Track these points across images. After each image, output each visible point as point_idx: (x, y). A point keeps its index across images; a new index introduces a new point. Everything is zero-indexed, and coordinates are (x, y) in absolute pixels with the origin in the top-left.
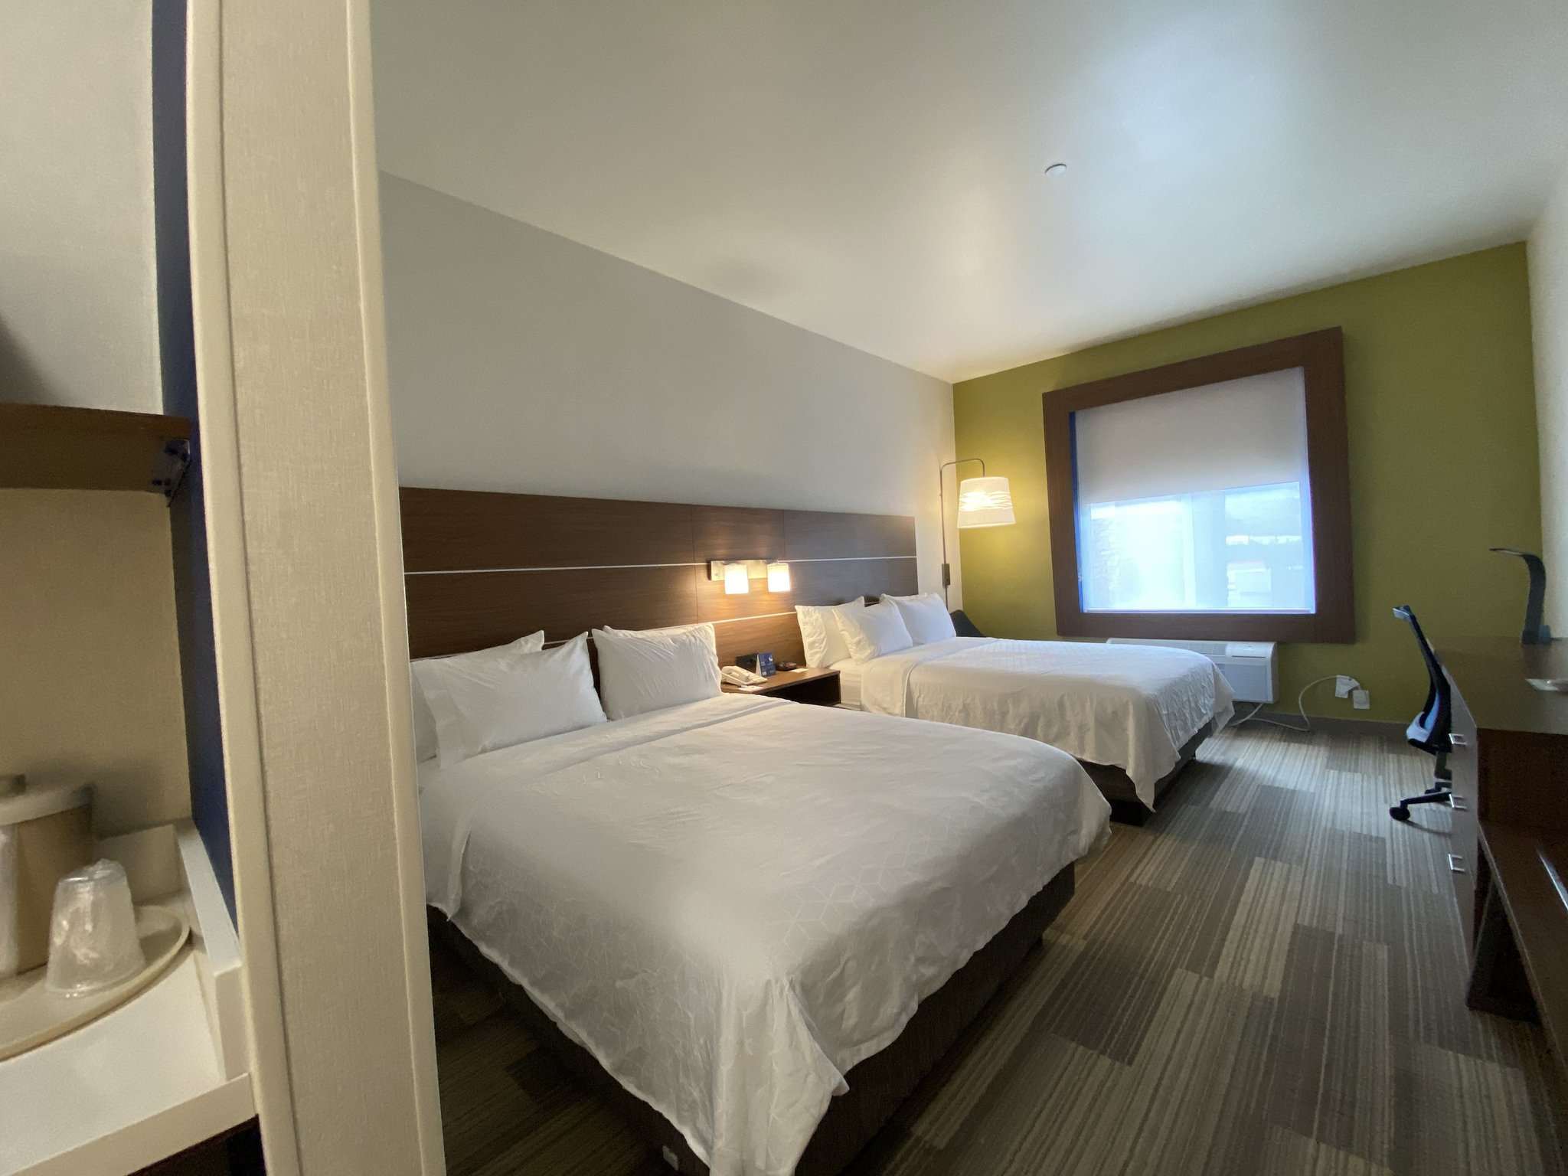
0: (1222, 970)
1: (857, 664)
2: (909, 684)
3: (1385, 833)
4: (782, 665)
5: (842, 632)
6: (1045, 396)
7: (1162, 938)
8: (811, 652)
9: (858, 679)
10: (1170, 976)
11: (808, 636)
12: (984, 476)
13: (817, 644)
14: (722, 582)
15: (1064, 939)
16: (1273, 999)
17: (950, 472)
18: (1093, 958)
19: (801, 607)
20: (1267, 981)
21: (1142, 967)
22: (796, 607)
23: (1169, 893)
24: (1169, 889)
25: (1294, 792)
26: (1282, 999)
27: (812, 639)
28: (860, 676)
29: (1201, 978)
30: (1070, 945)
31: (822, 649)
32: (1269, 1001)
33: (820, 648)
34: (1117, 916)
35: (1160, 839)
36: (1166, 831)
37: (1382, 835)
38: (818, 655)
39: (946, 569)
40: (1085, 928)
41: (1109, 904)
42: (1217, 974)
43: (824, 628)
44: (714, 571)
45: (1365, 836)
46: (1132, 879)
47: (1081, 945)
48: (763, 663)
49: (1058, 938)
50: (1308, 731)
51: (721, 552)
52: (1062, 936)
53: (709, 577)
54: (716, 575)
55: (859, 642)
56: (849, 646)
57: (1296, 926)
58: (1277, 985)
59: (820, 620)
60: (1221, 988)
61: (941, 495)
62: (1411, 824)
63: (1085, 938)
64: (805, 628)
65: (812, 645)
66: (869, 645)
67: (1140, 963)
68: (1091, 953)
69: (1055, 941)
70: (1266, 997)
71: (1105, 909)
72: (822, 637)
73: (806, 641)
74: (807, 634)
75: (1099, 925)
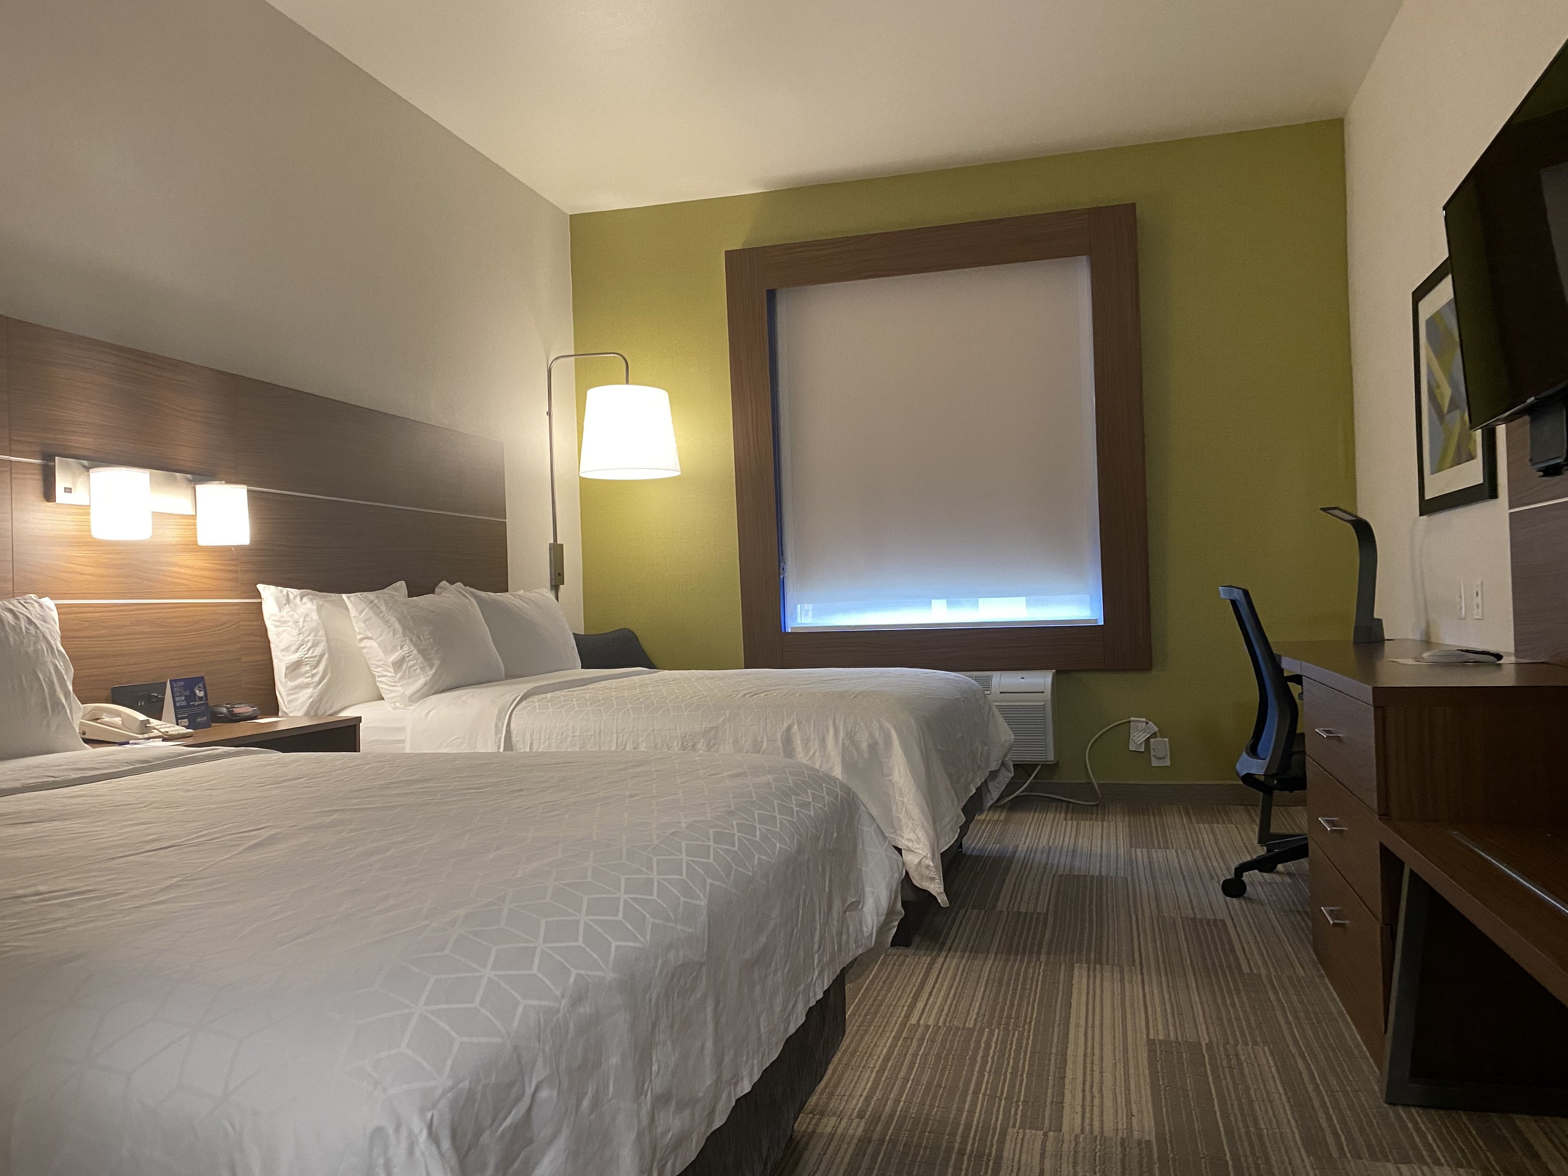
0: (1071, 1120)
1: (395, 708)
2: (508, 731)
3: (1222, 914)
4: (224, 710)
5: (365, 643)
6: (730, 255)
7: (976, 1093)
8: (292, 684)
9: (399, 737)
10: (1002, 1141)
11: (286, 649)
12: (627, 382)
13: (308, 668)
14: (84, 510)
15: (828, 1125)
16: (1149, 1142)
17: (564, 373)
18: (881, 1141)
19: (272, 588)
20: (1134, 1120)
21: (958, 1139)
22: (260, 587)
23: (972, 1030)
24: (970, 1024)
25: (1100, 878)
26: (1160, 1137)
27: (295, 657)
28: (402, 729)
29: (1046, 1135)
30: (840, 1130)
31: (316, 679)
32: (1144, 1145)
33: (313, 676)
34: (902, 1075)
35: (940, 960)
36: (947, 947)
37: (1219, 917)
38: (309, 691)
39: (557, 551)
40: (856, 1104)
41: (887, 1059)
42: (1065, 1128)
43: (322, 633)
44: (61, 482)
45: (1201, 921)
46: (913, 1021)
47: (858, 1129)
48: (182, 701)
49: (817, 1125)
50: (1097, 805)
51: (84, 441)
52: (825, 1120)
53: (49, 494)
54: (68, 490)
55: (402, 660)
56: (377, 671)
57: (1151, 1043)
58: (1149, 1123)
59: (315, 616)
60: (1077, 1143)
61: (549, 414)
62: (1250, 899)
63: (861, 1116)
64: (278, 634)
65: (294, 668)
66: (422, 669)
67: (953, 1134)
68: (875, 1136)
69: (814, 1132)
70: (1139, 1142)
71: (882, 1069)
72: (318, 651)
73: (281, 662)
74: (282, 646)
75: (878, 1094)
